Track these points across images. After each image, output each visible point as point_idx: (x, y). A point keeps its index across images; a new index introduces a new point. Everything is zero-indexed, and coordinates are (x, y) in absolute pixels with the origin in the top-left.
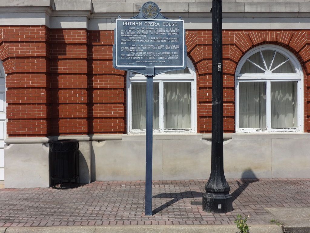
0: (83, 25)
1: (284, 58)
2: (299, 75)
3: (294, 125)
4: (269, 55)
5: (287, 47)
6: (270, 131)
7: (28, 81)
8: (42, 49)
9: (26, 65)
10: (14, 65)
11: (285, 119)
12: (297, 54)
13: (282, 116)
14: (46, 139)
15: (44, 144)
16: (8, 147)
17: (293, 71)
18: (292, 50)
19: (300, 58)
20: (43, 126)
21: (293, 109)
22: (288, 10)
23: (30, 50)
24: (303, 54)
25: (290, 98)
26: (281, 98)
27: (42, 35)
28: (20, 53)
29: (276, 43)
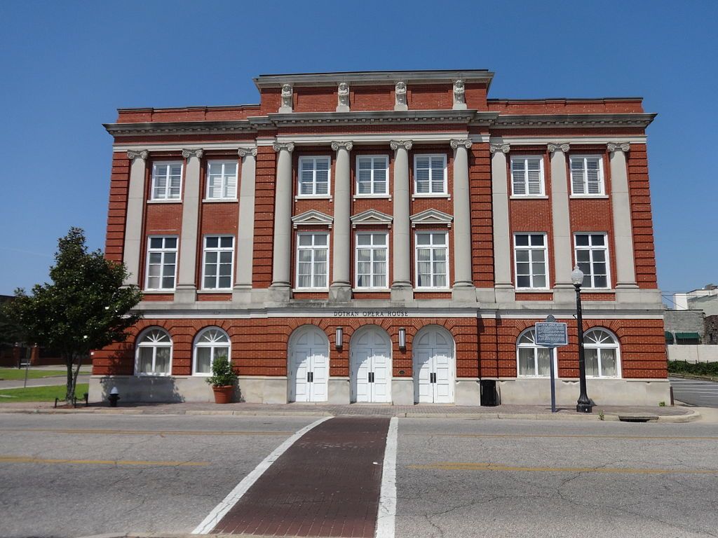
0: (494, 316)
1: (607, 335)
2: (616, 345)
3: (615, 374)
4: (598, 333)
5: (609, 329)
6: (601, 377)
7: (468, 347)
8: (475, 330)
9: (466, 338)
10: (460, 338)
11: (609, 370)
12: (615, 333)
13: (607, 369)
14: (478, 379)
15: (477, 381)
16: (458, 383)
17: (612, 342)
18: (611, 330)
19: (617, 335)
20: (476, 372)
21: (614, 364)
22: (609, 308)
23: (469, 331)
24: (618, 333)
25: (612, 358)
26: (606, 358)
27: (475, 323)
28: (463, 332)
29: (603, 326)
